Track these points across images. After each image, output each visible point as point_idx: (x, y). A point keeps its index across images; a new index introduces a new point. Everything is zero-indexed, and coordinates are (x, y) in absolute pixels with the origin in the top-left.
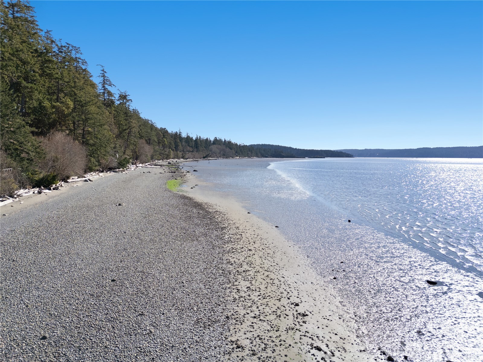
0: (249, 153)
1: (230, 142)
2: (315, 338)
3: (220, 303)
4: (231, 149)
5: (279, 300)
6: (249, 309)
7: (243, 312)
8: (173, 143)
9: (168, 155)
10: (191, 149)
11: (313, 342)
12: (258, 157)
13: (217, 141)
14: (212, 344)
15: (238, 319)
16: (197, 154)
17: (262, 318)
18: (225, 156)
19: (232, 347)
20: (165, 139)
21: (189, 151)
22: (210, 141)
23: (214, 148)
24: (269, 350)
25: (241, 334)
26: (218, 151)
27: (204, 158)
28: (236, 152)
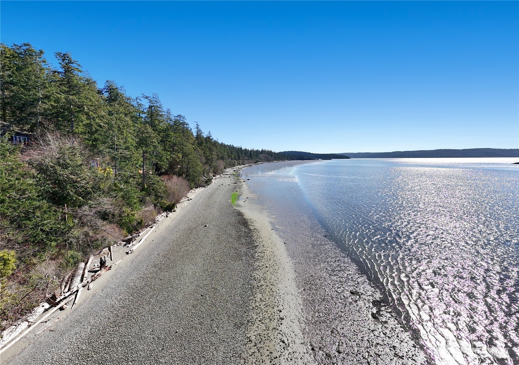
0: (283, 158)
1: (271, 151)
2: (284, 335)
3: (246, 311)
4: (271, 156)
5: (273, 308)
6: (258, 315)
7: (255, 317)
8: (237, 156)
9: (234, 164)
10: (248, 158)
11: (282, 337)
12: (288, 159)
13: (263, 152)
14: (239, 339)
15: (252, 322)
16: (251, 161)
17: (263, 322)
18: (268, 160)
19: (247, 341)
20: (232, 155)
21: (246, 159)
22: (259, 151)
23: (261, 156)
24: (262, 343)
25: (252, 332)
26: (264, 158)
27: (255, 163)
28: (275, 158)
